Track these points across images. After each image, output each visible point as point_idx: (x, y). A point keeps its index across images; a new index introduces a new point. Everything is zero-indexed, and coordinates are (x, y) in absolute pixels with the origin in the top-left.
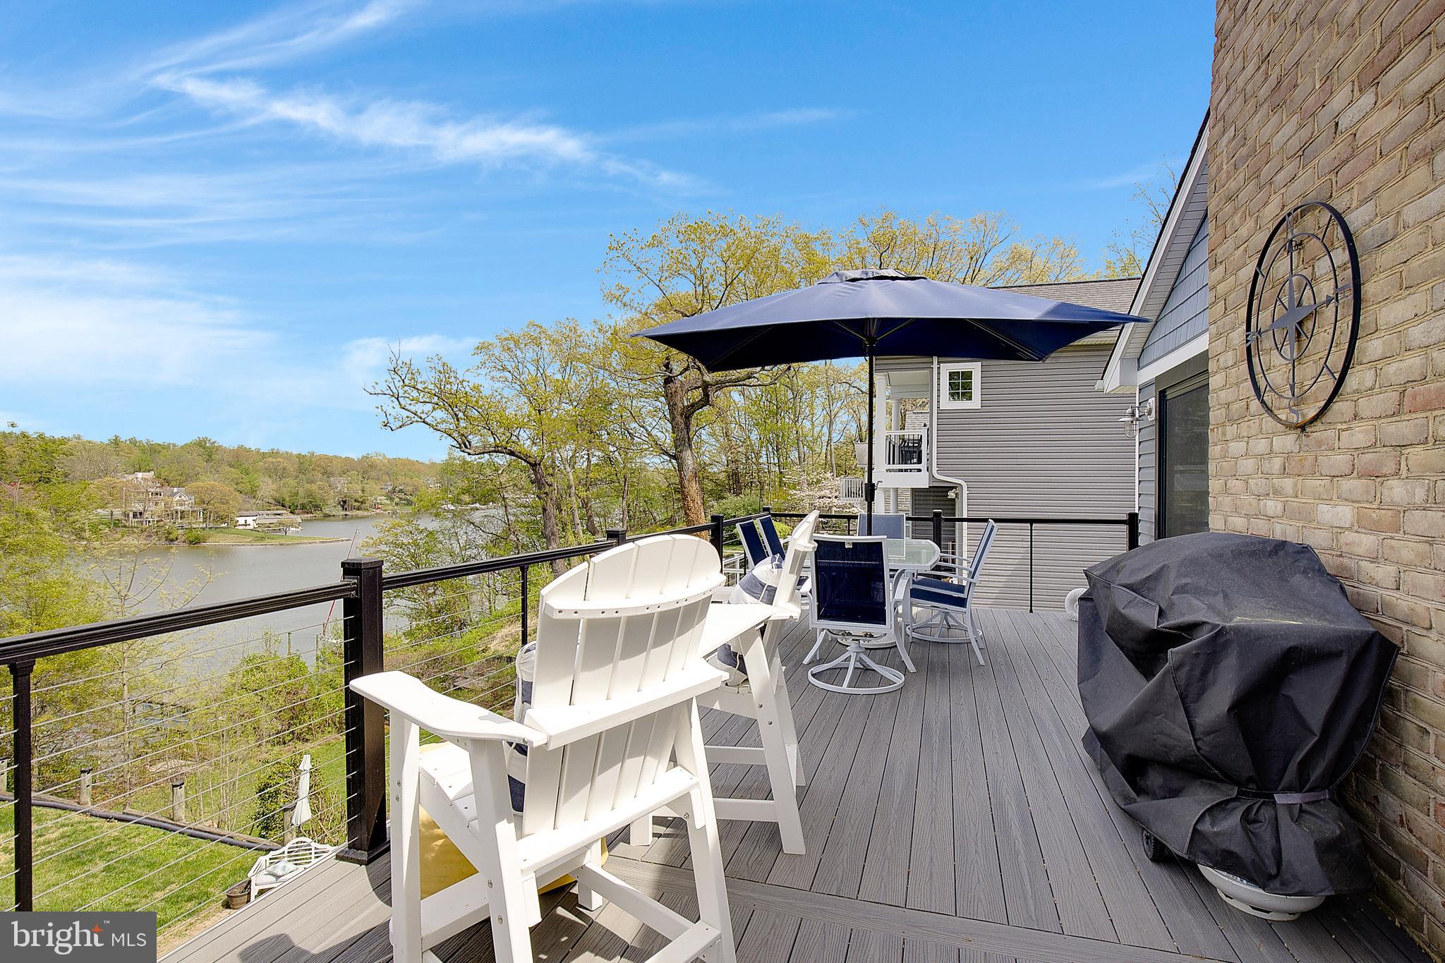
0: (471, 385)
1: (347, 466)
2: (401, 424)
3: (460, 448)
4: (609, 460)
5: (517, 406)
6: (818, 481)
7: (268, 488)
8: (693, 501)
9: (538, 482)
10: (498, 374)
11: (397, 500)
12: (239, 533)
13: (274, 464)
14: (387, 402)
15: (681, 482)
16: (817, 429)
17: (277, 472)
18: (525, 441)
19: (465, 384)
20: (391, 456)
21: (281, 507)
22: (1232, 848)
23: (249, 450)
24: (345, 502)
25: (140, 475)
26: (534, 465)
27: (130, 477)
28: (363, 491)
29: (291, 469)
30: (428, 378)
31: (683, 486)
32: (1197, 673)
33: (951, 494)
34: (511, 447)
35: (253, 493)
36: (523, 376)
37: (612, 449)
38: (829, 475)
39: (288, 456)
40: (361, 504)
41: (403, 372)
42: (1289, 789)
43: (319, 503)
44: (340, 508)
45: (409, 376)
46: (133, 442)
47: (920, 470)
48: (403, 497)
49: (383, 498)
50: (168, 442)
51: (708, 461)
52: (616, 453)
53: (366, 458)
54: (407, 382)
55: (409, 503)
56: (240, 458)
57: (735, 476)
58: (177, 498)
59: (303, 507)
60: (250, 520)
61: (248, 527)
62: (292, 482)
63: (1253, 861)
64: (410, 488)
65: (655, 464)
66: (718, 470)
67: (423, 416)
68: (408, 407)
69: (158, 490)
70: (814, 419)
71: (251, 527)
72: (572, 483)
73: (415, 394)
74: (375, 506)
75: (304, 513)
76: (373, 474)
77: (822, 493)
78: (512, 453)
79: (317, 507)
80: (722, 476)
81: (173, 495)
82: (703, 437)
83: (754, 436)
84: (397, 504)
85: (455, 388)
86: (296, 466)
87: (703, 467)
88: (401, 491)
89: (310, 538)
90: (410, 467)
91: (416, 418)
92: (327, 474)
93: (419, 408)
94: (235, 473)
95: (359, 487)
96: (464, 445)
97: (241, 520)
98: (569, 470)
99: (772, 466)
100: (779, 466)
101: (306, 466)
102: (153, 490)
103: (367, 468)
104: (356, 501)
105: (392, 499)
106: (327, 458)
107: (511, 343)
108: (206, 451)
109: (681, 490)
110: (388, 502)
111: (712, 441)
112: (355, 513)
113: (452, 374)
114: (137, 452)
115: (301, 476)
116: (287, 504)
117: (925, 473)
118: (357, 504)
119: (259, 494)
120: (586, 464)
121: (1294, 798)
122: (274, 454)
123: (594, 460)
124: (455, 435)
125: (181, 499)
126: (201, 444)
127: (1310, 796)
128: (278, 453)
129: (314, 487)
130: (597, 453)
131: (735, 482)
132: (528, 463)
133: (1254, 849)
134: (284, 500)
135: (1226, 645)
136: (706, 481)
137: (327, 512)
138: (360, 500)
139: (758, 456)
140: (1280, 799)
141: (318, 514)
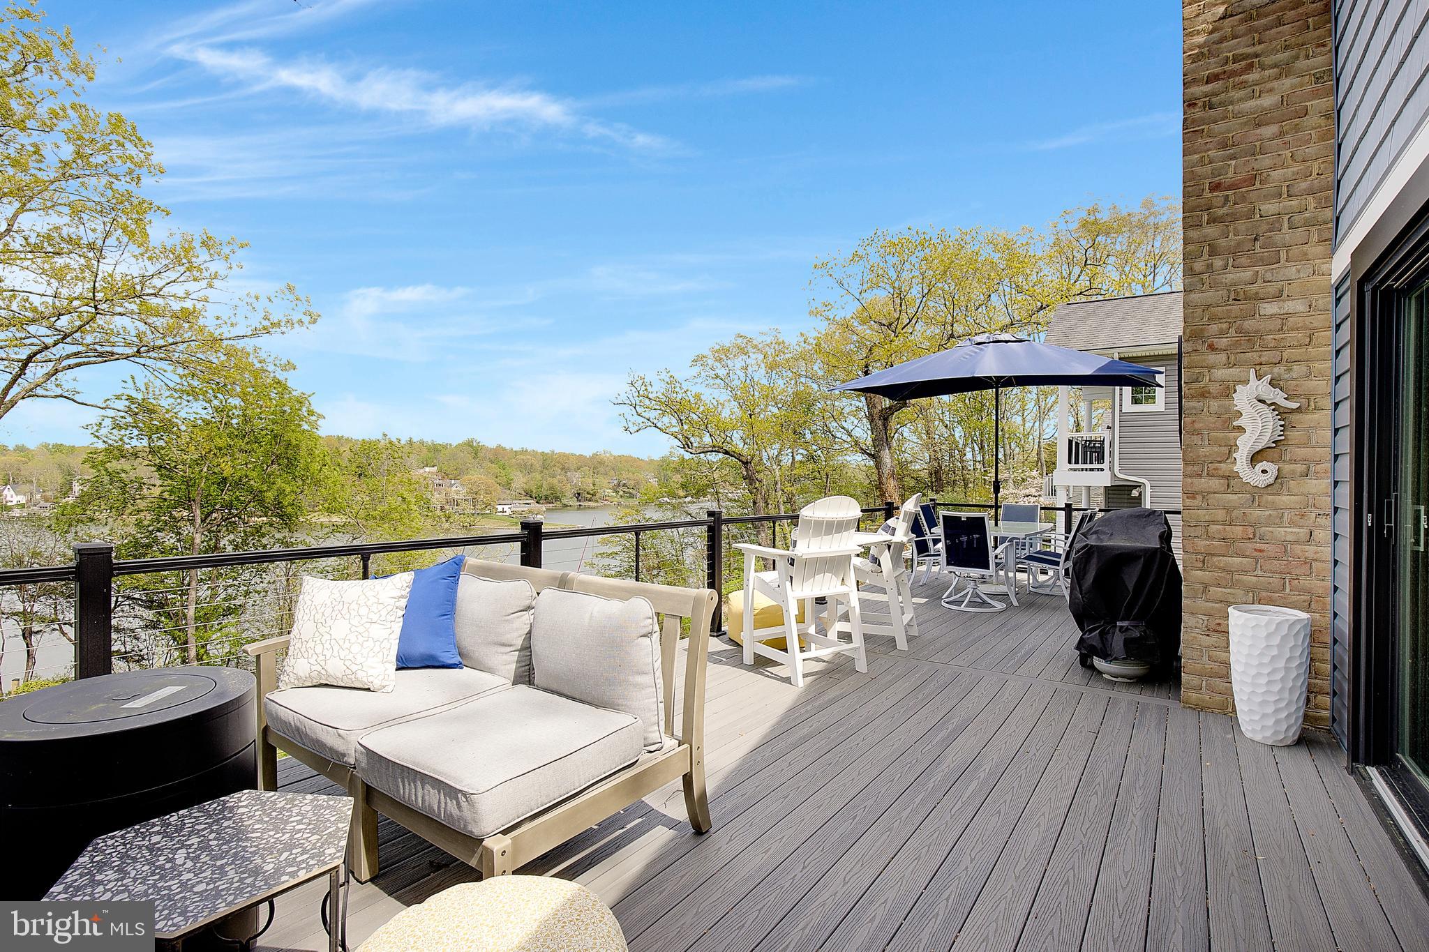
0: (693, 393)
1: (581, 463)
2: (637, 428)
3: (684, 448)
4: (812, 458)
5: (730, 411)
6: (1023, 480)
7: (520, 481)
8: (891, 497)
9: (750, 479)
10: (711, 382)
11: (621, 493)
12: (499, 519)
13: (525, 461)
14: (628, 410)
15: (879, 479)
16: (1028, 425)
17: (526, 468)
18: (737, 441)
19: (689, 393)
20: (616, 453)
21: (529, 498)
22: (1094, 643)
23: (504, 449)
24: (579, 494)
25: (427, 469)
26: (746, 463)
27: (421, 471)
28: (594, 485)
29: (537, 465)
30: (657, 389)
31: (881, 483)
32: (1083, 565)
33: (1135, 493)
34: (727, 447)
35: (508, 485)
36: (733, 383)
37: (814, 447)
38: (1035, 473)
39: (534, 454)
40: (592, 496)
41: (638, 384)
42: (1123, 620)
43: (559, 494)
44: (575, 499)
45: (643, 388)
46: (422, 442)
47: (1102, 470)
48: (626, 490)
49: (610, 491)
50: (446, 442)
51: (910, 458)
52: (819, 452)
53: (595, 455)
54: (641, 392)
55: (632, 496)
56: (498, 456)
57: (936, 474)
58: (455, 488)
59: (546, 498)
60: (506, 508)
61: (505, 514)
62: (538, 477)
63: (1101, 649)
64: (632, 483)
65: (856, 461)
66: (920, 467)
67: (655, 421)
68: (643, 414)
69: (441, 482)
70: (1025, 414)
71: (507, 514)
72: (778, 478)
73: (647, 402)
74: (603, 498)
75: (547, 503)
76: (602, 469)
77: (1027, 492)
78: (726, 453)
79: (557, 498)
80: (924, 474)
81: (452, 485)
82: (905, 434)
83: (959, 432)
84: (621, 496)
85: (679, 397)
86: (541, 463)
87: (903, 465)
88: (625, 485)
89: (553, 525)
90: (632, 463)
91: (650, 423)
92: (565, 469)
93: (652, 415)
94: (494, 468)
95: (590, 481)
96: (687, 445)
97: (500, 508)
98: (775, 467)
99: (977, 464)
100: (983, 464)
101: (551, 463)
102: (437, 482)
103: (596, 465)
104: (588, 493)
105: (617, 492)
106: (564, 455)
107: (722, 354)
108: (473, 449)
109: (880, 486)
110: (614, 494)
111: (914, 438)
112: (587, 503)
113: (677, 385)
114: (425, 451)
115: (545, 471)
116: (534, 495)
117: (1107, 473)
118: (589, 496)
119: (513, 486)
120: (790, 461)
121: (1125, 624)
122: (524, 452)
123: (798, 458)
124: (680, 437)
125: (458, 490)
126: (469, 444)
127: (1133, 623)
128: (526, 451)
129: (555, 481)
130: (801, 451)
131: (937, 479)
132: (740, 461)
133: (1103, 643)
134: (532, 492)
135: (1093, 553)
136: (908, 479)
137: (566, 503)
138: (592, 492)
139: (963, 453)
140: (1119, 624)
141: (558, 504)
